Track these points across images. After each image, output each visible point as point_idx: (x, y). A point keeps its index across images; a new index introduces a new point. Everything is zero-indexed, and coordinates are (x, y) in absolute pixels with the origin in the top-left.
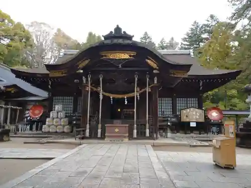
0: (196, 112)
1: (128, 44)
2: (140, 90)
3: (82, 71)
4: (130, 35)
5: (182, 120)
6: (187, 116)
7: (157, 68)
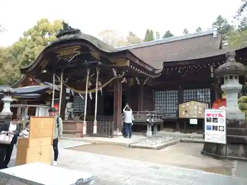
0: (198, 107)
1: (71, 38)
2: (103, 84)
3: (45, 71)
4: (75, 29)
5: (180, 117)
6: (186, 112)
7: (100, 59)
